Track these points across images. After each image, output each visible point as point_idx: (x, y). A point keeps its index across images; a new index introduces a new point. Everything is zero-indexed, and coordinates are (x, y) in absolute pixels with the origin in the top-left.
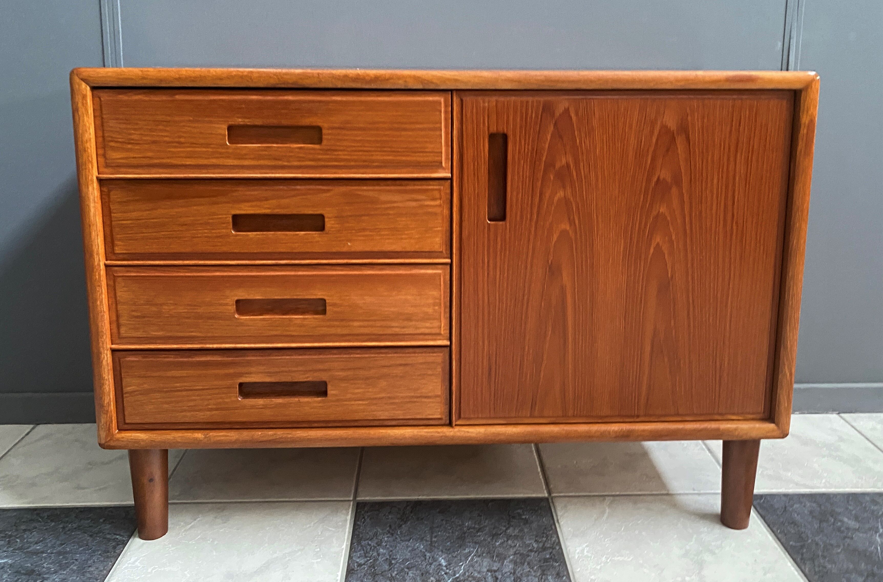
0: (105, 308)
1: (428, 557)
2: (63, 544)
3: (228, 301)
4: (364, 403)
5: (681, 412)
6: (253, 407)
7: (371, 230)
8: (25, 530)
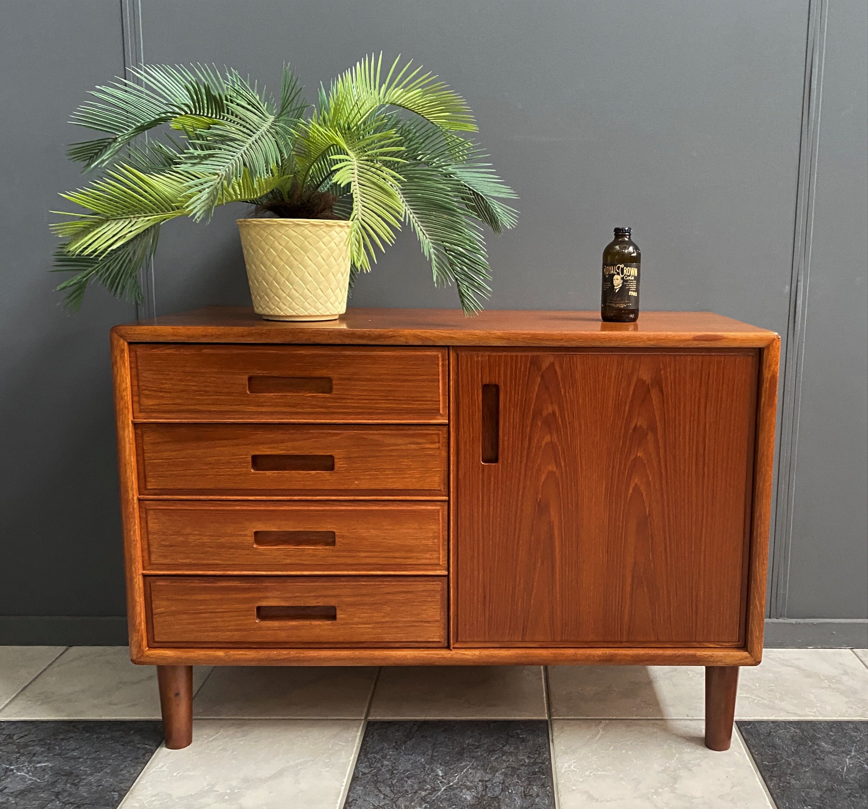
0: (138, 538)
1: (426, 769)
2: (98, 751)
3: (247, 532)
4: (369, 626)
5: (661, 638)
6: (269, 629)
7: (376, 470)
8: (62, 739)
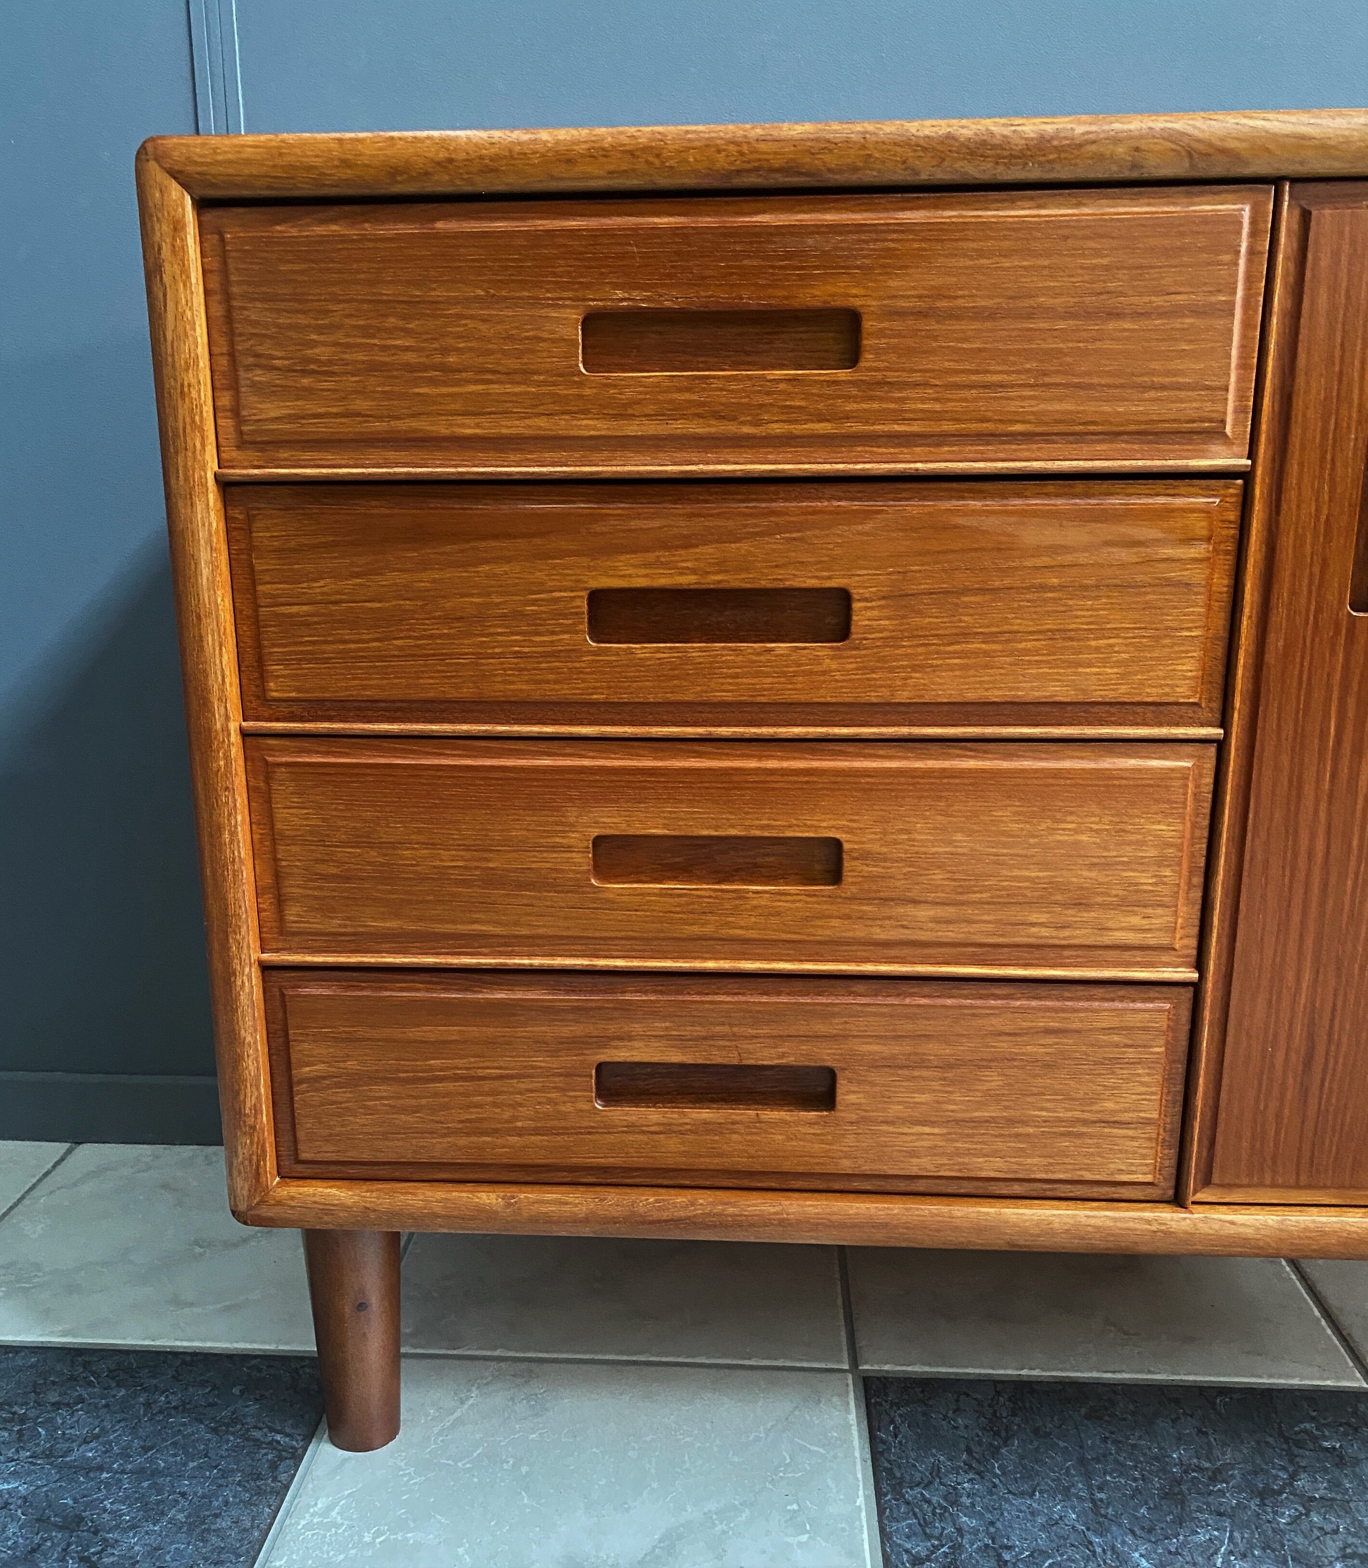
0: (244, 851)
2: (151, 1448)
3: (573, 838)
4: (936, 1131)
6: (632, 1129)
8: (57, 1405)
